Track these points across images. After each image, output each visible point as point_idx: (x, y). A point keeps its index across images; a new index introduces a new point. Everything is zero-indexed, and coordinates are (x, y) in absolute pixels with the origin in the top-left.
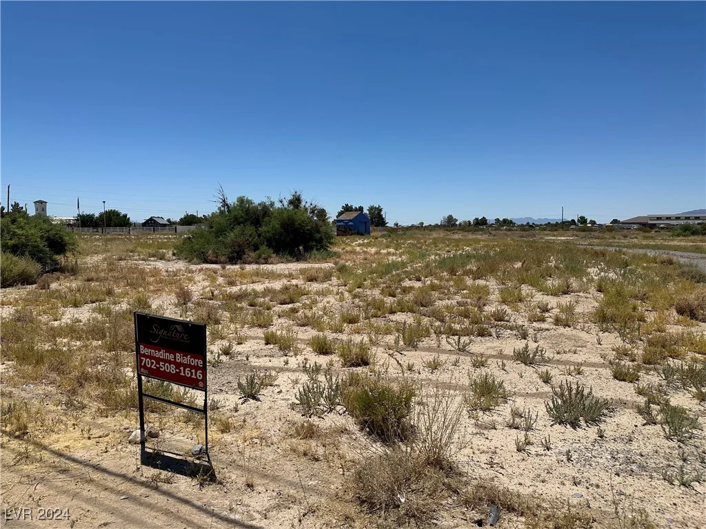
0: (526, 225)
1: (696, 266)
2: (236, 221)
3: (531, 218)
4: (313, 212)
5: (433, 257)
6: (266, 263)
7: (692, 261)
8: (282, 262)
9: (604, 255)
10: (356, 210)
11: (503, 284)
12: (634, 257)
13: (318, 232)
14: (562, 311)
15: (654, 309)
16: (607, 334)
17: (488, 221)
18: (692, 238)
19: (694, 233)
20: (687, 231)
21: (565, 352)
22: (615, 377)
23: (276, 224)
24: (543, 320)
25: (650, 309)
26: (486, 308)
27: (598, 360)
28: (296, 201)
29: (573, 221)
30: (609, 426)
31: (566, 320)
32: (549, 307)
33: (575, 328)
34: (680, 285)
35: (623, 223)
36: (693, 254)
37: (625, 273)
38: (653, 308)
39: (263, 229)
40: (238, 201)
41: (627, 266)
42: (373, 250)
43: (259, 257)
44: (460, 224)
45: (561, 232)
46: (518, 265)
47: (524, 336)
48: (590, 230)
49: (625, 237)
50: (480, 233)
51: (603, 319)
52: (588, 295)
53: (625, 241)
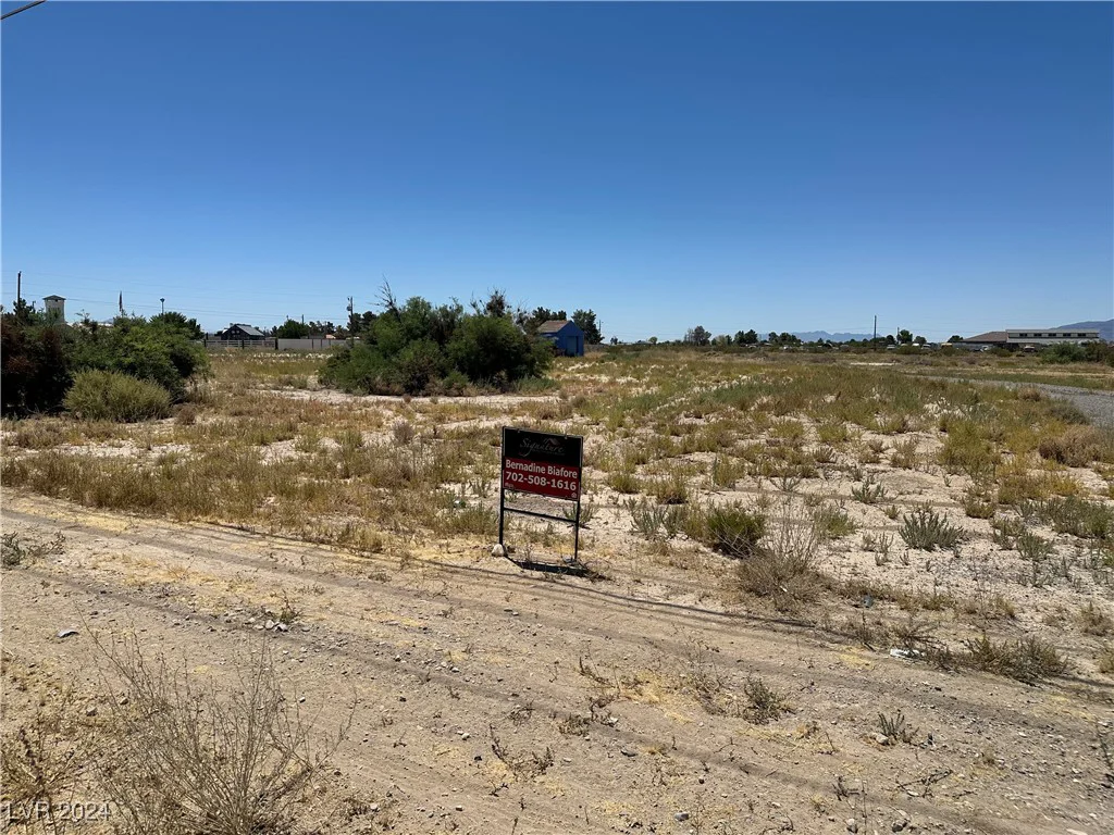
0: (817, 344)
1: (1072, 403)
2: (411, 334)
3: (823, 333)
4: (521, 321)
5: (697, 389)
6: (460, 395)
7: (1066, 397)
8: (482, 395)
9: (944, 387)
10: (555, 317)
11: (818, 421)
12: (986, 390)
13: (528, 350)
14: (900, 451)
15: (1013, 451)
16: (956, 476)
17: (758, 337)
18: (1072, 365)
19: (1075, 358)
20: (1065, 354)
21: (909, 493)
22: (968, 515)
23: (470, 339)
24: (877, 462)
25: (1007, 451)
26: (804, 448)
27: (947, 500)
28: (497, 306)
29: (890, 337)
30: (965, 551)
31: (905, 460)
32: (883, 447)
33: (917, 470)
34: (1047, 426)
35: (968, 342)
36: (1070, 388)
37: (974, 411)
38: (1011, 449)
39: (452, 346)
40: (409, 304)
41: (977, 402)
42: (605, 379)
43: (450, 386)
44: (714, 342)
45: (873, 354)
46: (830, 399)
47: (858, 478)
48: (916, 352)
49: (972, 363)
50: (750, 355)
51: (951, 460)
52: (929, 435)
53: (972, 370)
